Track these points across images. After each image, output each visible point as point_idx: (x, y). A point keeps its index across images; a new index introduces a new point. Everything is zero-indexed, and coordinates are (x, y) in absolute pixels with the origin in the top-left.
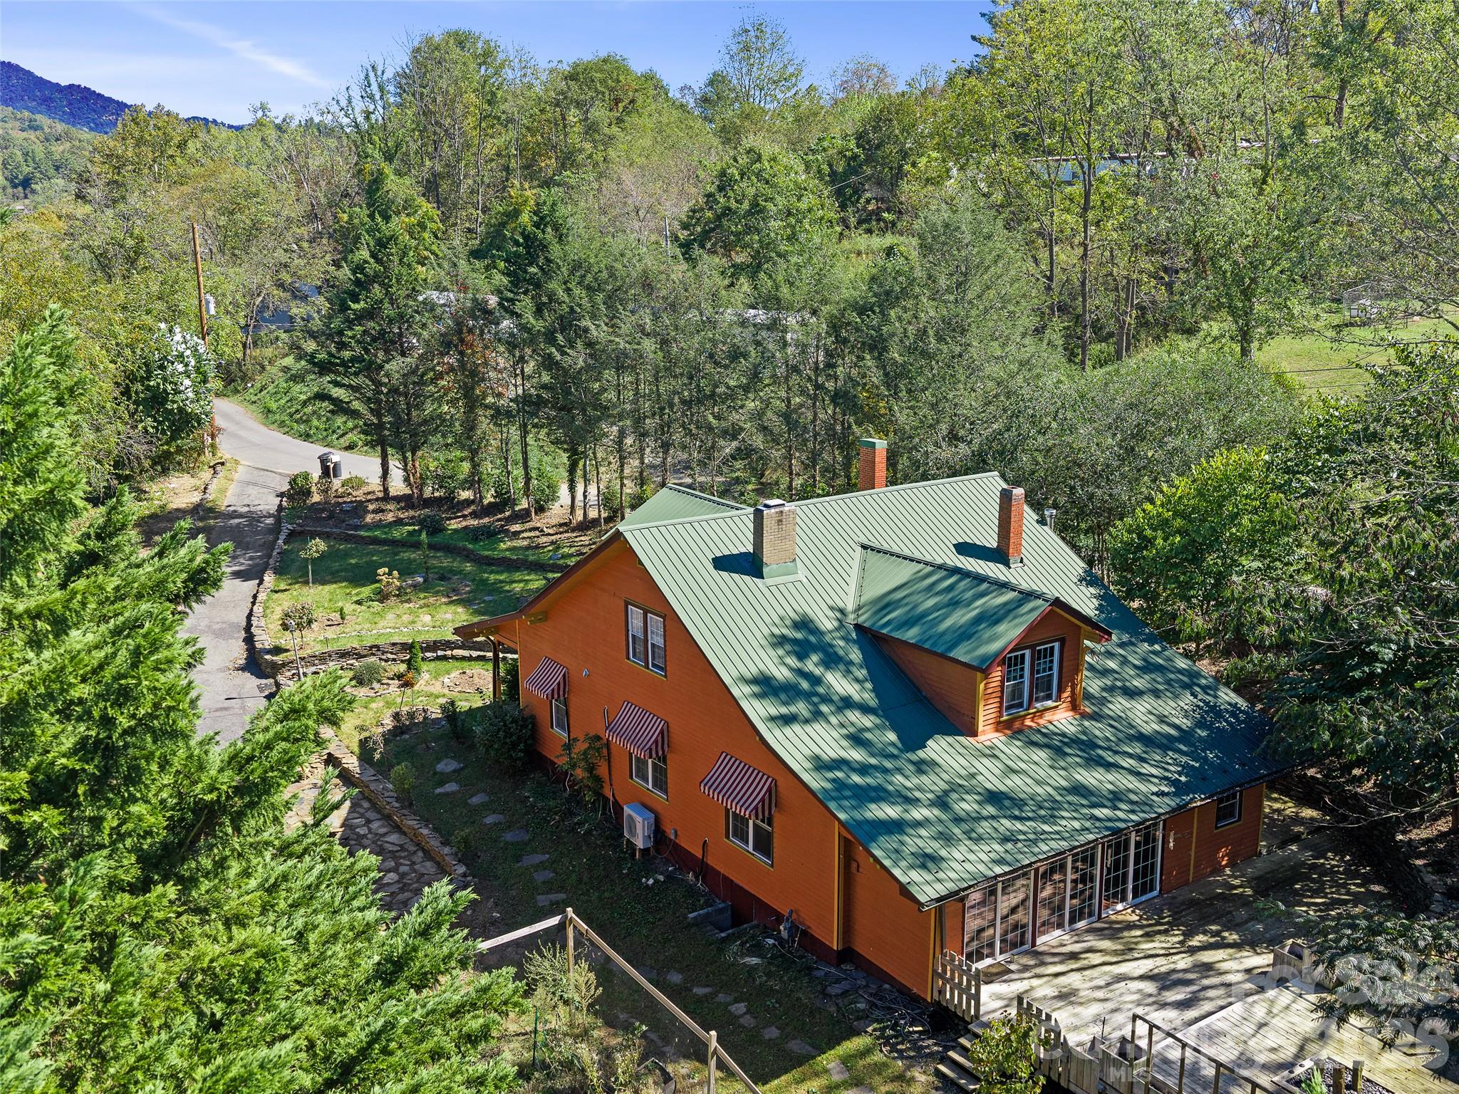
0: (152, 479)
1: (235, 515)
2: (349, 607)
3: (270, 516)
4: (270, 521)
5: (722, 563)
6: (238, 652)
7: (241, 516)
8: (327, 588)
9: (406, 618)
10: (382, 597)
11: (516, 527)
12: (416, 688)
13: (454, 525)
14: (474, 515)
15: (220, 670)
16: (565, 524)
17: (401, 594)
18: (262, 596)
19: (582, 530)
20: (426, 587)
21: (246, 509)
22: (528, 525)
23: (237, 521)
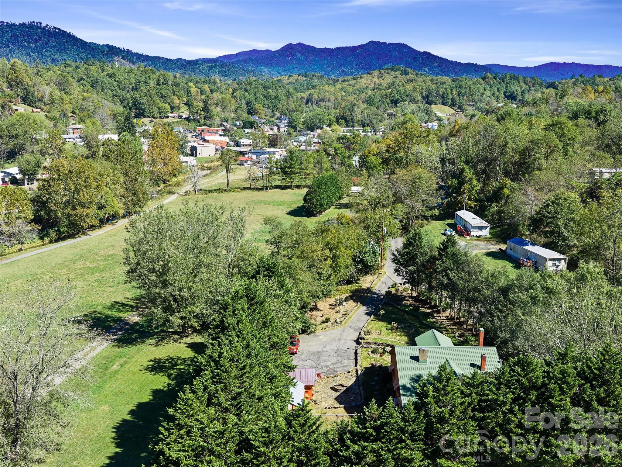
0: (363, 276)
1: (375, 293)
2: (384, 329)
3: (383, 295)
4: (382, 297)
5: (412, 358)
6: (357, 336)
7: (376, 294)
8: (383, 323)
9: (394, 336)
10: (392, 329)
11: (435, 315)
12: (382, 357)
13: (422, 310)
15: (351, 340)
16: (447, 317)
17: (397, 329)
18: (369, 321)
20: (404, 328)
21: (378, 292)
22: (439, 315)
23: (374, 295)
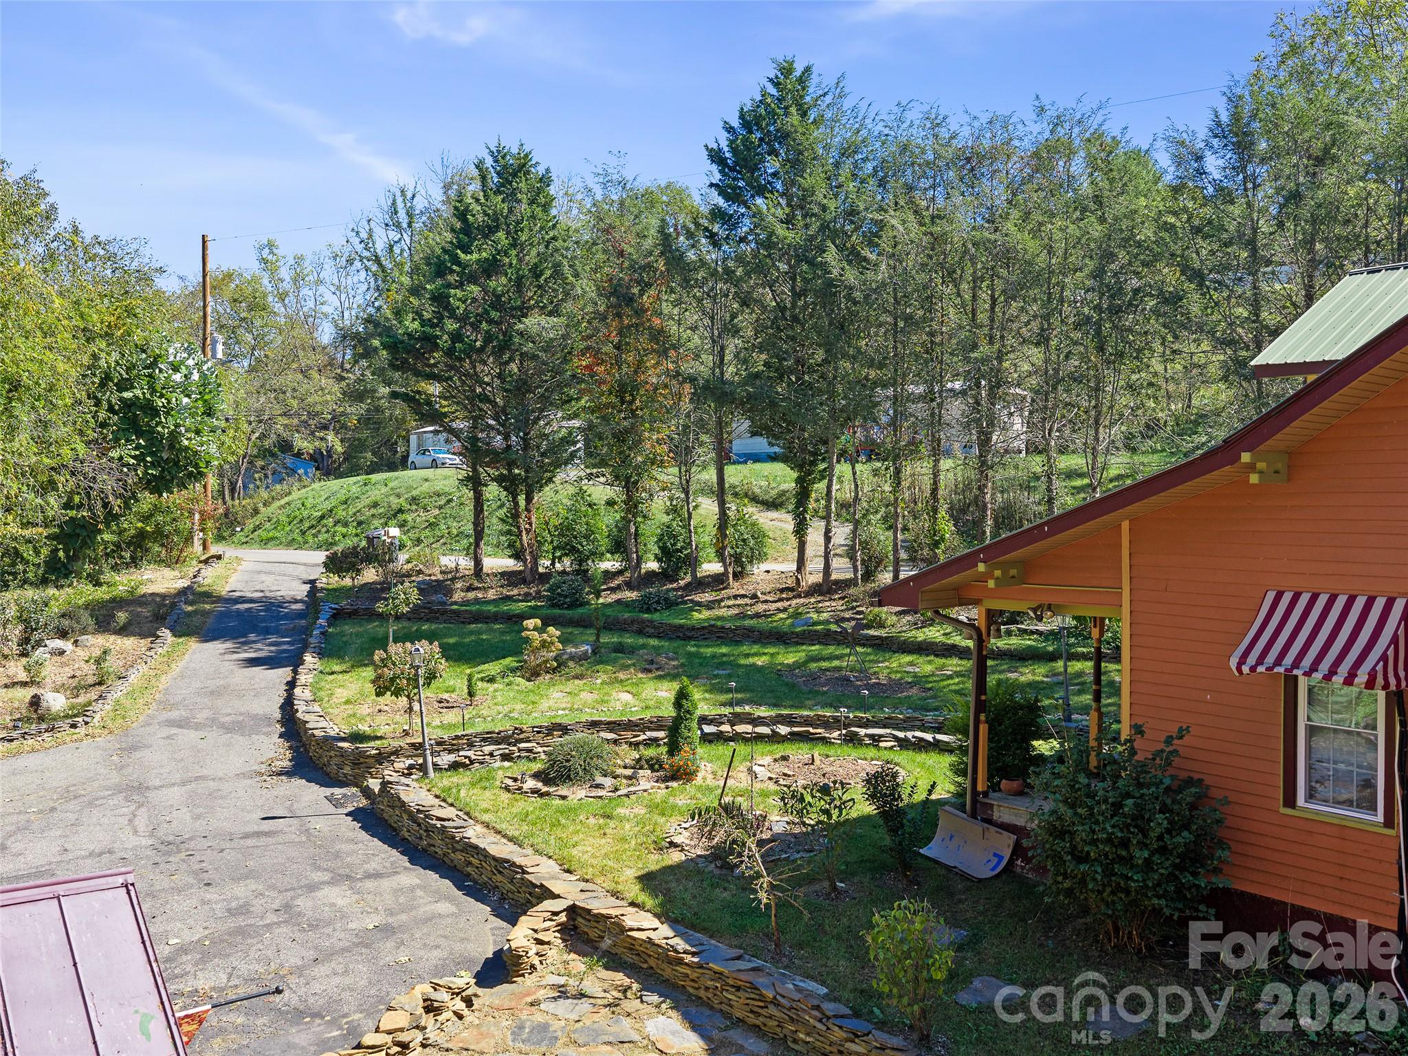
1: (242, 600)
3: (298, 601)
4: (299, 606)
6: (275, 749)
7: (252, 601)
11: (707, 596)
12: (698, 780)
14: (629, 585)
15: (244, 775)
16: (789, 589)
17: (558, 667)
18: (303, 682)
19: (821, 594)
20: (598, 657)
22: (727, 593)
23: (247, 606)
